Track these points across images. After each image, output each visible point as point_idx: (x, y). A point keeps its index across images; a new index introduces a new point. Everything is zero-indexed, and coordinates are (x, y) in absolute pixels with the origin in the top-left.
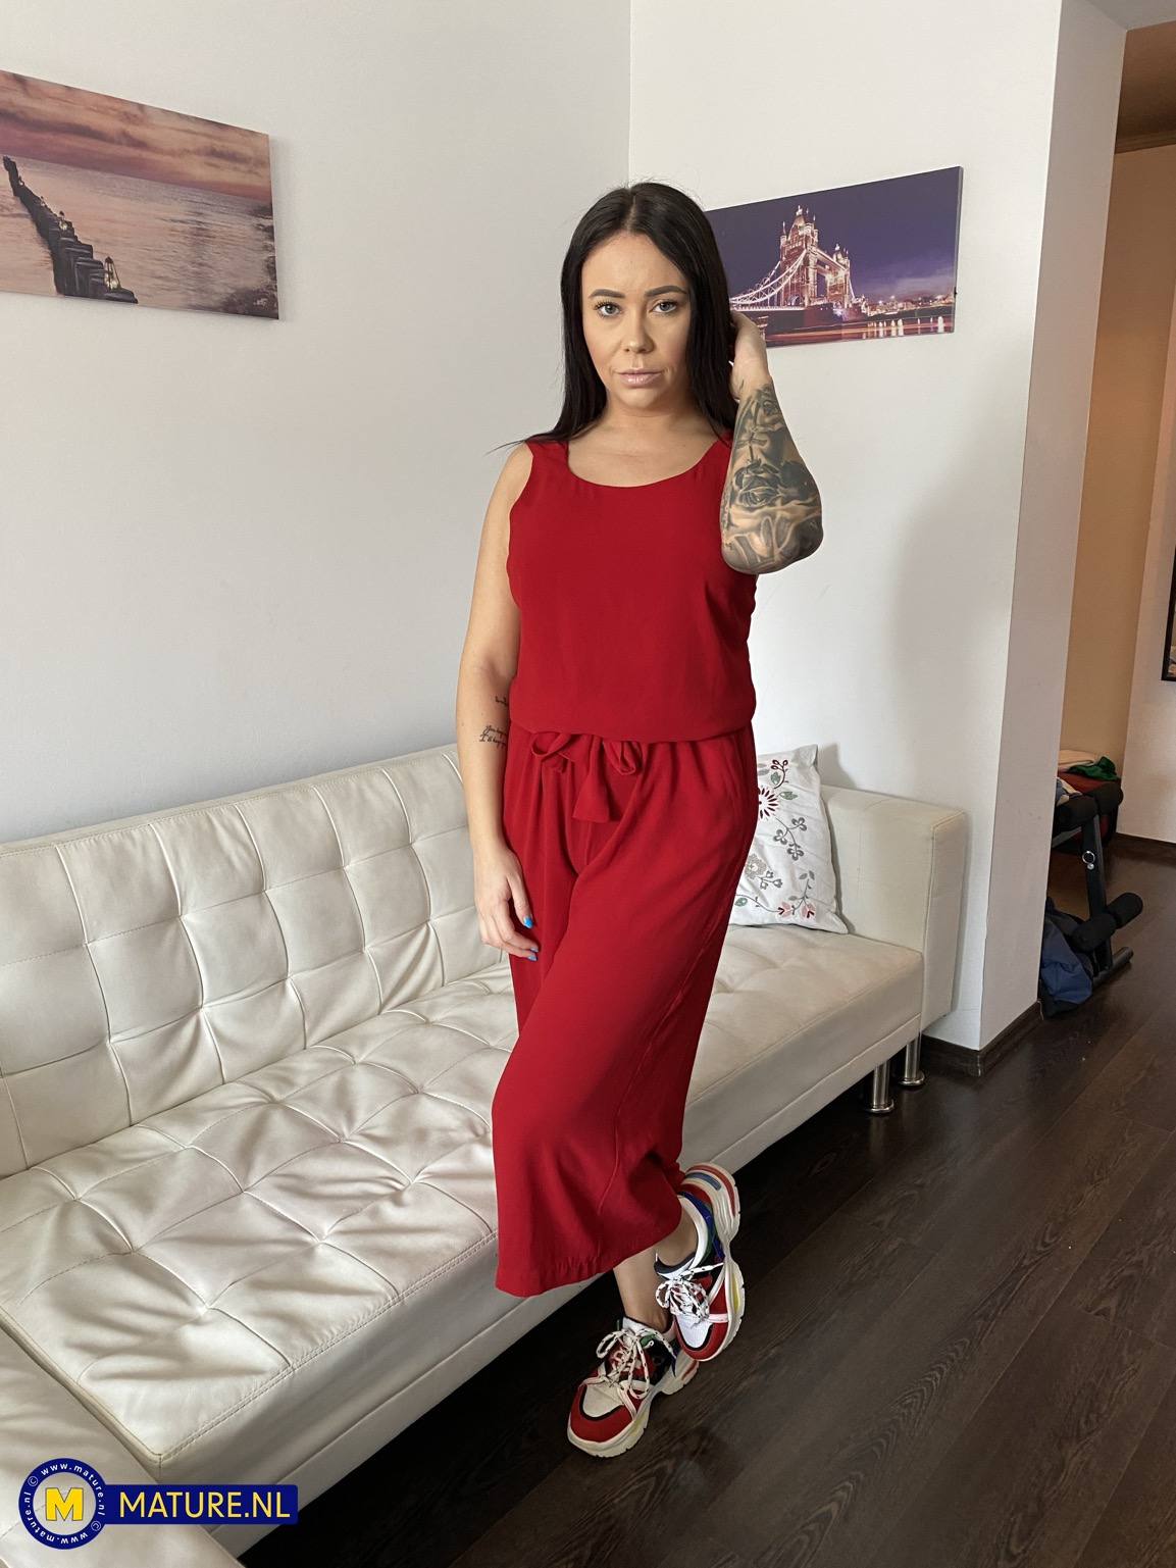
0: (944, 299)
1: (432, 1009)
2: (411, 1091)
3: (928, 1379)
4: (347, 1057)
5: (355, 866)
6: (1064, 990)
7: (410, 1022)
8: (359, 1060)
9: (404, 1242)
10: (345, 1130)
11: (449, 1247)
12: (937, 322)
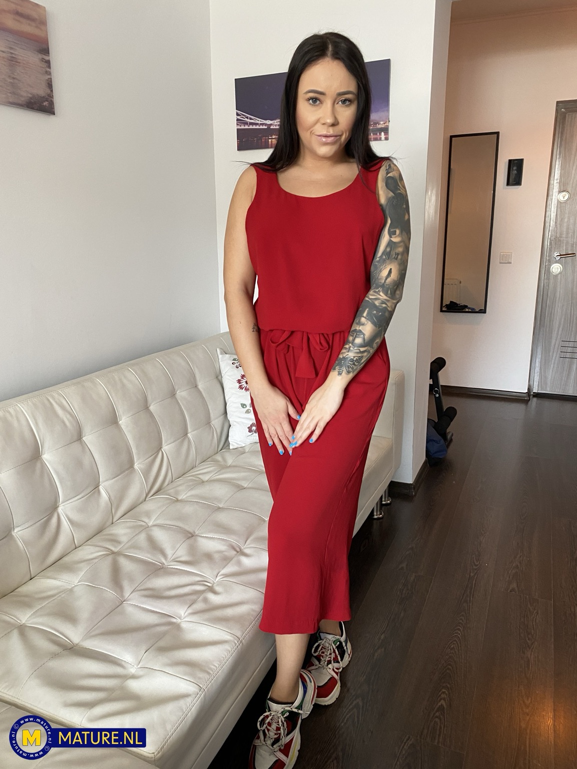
0: (384, 124)
1: (177, 493)
2: (190, 535)
3: (456, 634)
4: (143, 524)
5: (124, 421)
6: (436, 453)
7: (168, 501)
8: (151, 524)
9: (229, 612)
10: (164, 561)
11: (253, 610)
12: (381, 135)
